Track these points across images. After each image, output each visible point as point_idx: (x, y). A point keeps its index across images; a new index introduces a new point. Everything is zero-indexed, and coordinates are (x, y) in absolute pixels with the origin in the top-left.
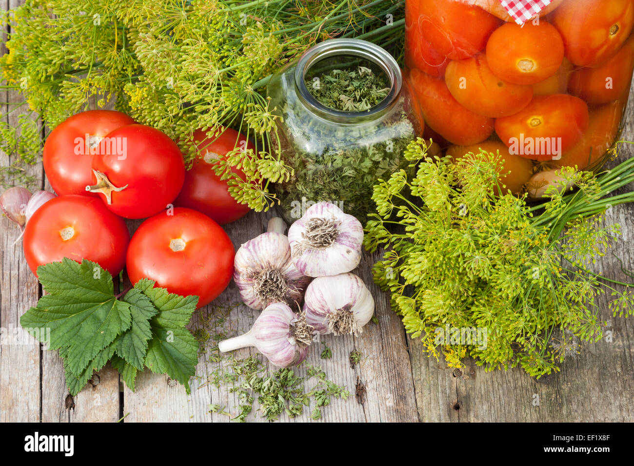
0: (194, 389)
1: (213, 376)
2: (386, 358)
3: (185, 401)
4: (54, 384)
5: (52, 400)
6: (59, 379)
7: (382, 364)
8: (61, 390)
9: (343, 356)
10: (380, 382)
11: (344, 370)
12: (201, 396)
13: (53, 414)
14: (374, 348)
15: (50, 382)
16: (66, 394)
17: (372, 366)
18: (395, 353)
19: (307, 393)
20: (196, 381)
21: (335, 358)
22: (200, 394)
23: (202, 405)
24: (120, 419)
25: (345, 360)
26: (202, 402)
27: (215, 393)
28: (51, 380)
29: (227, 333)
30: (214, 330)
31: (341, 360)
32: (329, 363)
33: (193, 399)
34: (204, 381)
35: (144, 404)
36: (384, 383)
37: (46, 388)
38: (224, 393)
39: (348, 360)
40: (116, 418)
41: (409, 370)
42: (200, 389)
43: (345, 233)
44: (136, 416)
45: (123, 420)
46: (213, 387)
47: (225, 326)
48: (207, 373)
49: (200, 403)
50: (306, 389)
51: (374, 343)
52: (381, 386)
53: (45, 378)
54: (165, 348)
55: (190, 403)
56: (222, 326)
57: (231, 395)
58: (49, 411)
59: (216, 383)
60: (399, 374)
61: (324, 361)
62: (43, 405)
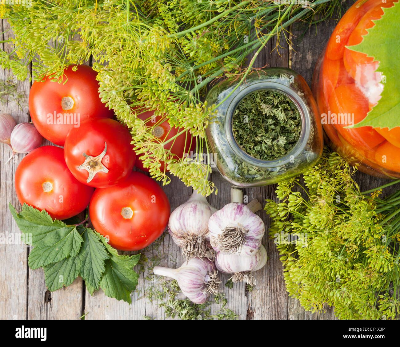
0: (134, 300)
1: (149, 291)
2: (271, 289)
3: (127, 309)
4: (37, 282)
5: (35, 296)
6: (40, 278)
7: (268, 295)
8: (42, 288)
9: (241, 286)
10: (264, 309)
11: (240, 297)
12: (138, 306)
13: (36, 307)
14: (264, 280)
15: (34, 281)
16: (45, 290)
17: (260, 296)
18: (278, 286)
19: (212, 314)
20: (136, 293)
21: (235, 287)
22: (138, 304)
23: (139, 314)
24: (82, 316)
25: (242, 290)
26: (139, 311)
27: (149, 306)
28: (35, 279)
29: (161, 256)
30: (151, 251)
31: (239, 289)
32: (231, 292)
33: (133, 308)
34: (142, 295)
35: (99, 306)
36: (267, 311)
37: (31, 286)
38: (155, 306)
39: (244, 290)
40: (79, 314)
41: (286, 301)
42: (139, 300)
43: (251, 237)
44: (93, 315)
45: (84, 317)
46: (147, 300)
47: (159, 249)
48: (144, 288)
49: (138, 312)
50: (212, 310)
51: (264, 276)
52: (265, 312)
53: (30, 277)
54: (115, 274)
55: (131, 310)
56: (157, 250)
57: (160, 309)
58: (33, 305)
59: (150, 298)
60: (278, 303)
61: (227, 288)
62: (29, 300)
